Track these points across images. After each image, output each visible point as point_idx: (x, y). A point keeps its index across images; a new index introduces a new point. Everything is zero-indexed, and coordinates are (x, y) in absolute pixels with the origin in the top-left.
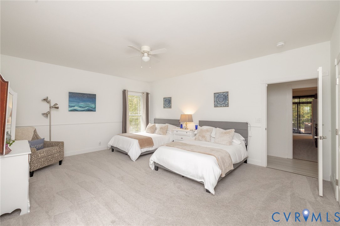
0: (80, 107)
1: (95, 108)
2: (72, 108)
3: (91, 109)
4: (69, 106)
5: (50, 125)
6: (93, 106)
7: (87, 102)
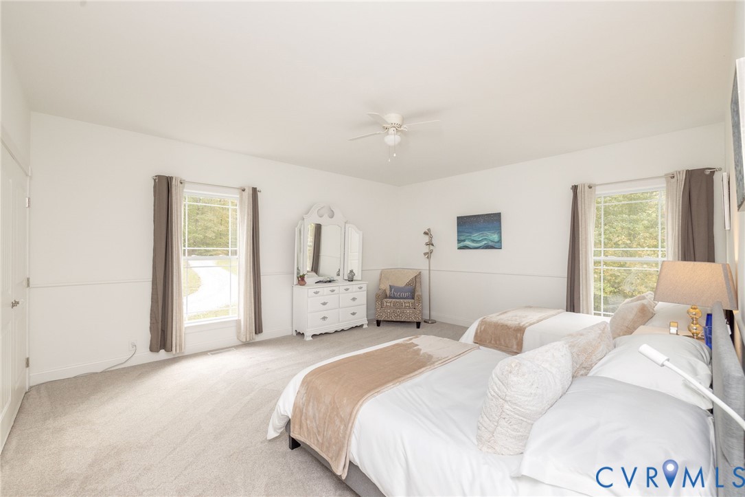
0: (473, 241)
1: (500, 241)
2: (462, 244)
3: (491, 244)
4: (458, 240)
5: (429, 270)
6: (495, 237)
7: (484, 231)
